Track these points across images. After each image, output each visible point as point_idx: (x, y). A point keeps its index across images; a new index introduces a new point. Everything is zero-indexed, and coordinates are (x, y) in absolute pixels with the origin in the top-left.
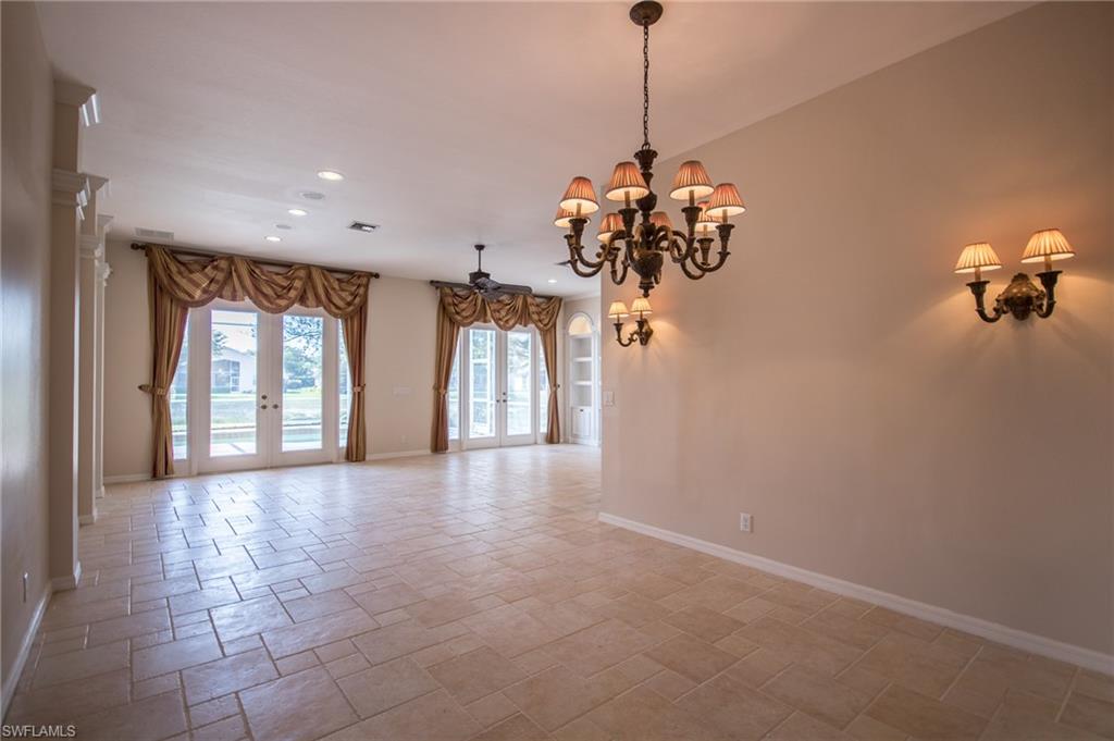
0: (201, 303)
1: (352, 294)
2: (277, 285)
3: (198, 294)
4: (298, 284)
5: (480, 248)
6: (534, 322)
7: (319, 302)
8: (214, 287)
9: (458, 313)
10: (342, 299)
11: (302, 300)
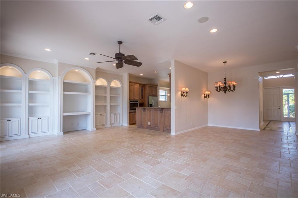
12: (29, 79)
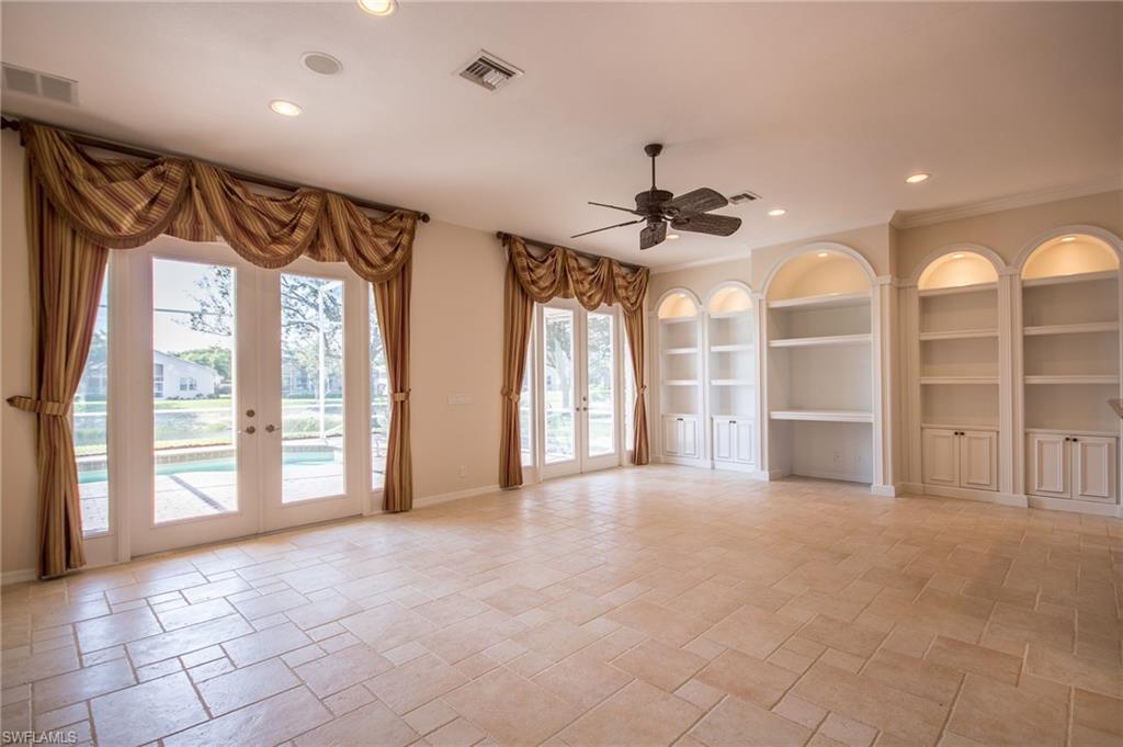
0: (134, 241)
1: (391, 244)
2: (272, 218)
3: (127, 223)
4: (307, 220)
5: (654, 150)
6: (620, 300)
7: (341, 252)
9: (533, 282)
11: (314, 247)
12: (709, 316)
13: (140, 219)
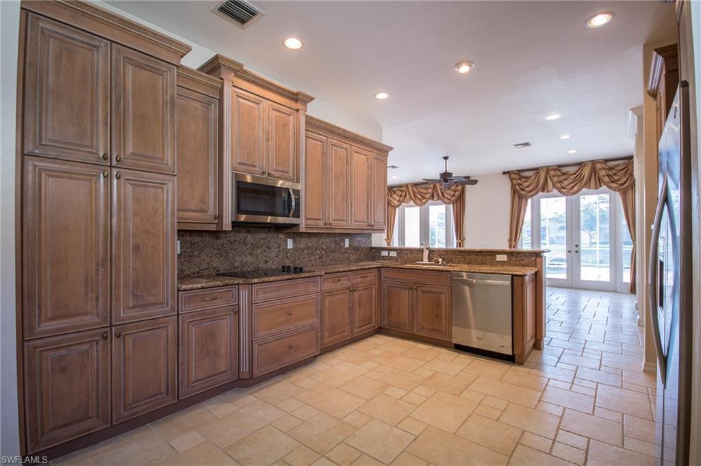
0: (398, 206)
1: (453, 190)
2: (422, 193)
3: (396, 203)
4: (430, 191)
5: (446, 158)
6: (605, 184)
8: (402, 199)
9: (522, 190)
10: (449, 194)
13: (399, 201)
